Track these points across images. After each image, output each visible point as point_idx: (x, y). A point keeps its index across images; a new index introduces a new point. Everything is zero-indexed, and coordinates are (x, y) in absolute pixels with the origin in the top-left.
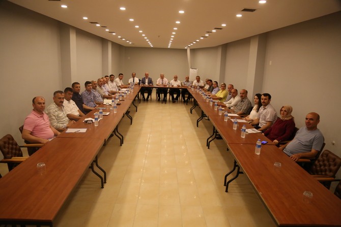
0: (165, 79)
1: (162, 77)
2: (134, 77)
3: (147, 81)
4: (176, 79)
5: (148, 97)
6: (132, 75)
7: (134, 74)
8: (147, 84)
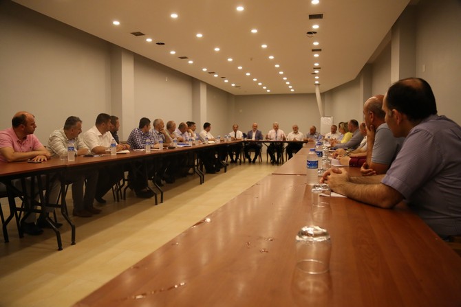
0: (280, 132)
1: (276, 128)
2: (235, 131)
3: (254, 135)
4: (296, 130)
5: (255, 158)
6: (234, 128)
7: (236, 126)
8: (253, 139)
